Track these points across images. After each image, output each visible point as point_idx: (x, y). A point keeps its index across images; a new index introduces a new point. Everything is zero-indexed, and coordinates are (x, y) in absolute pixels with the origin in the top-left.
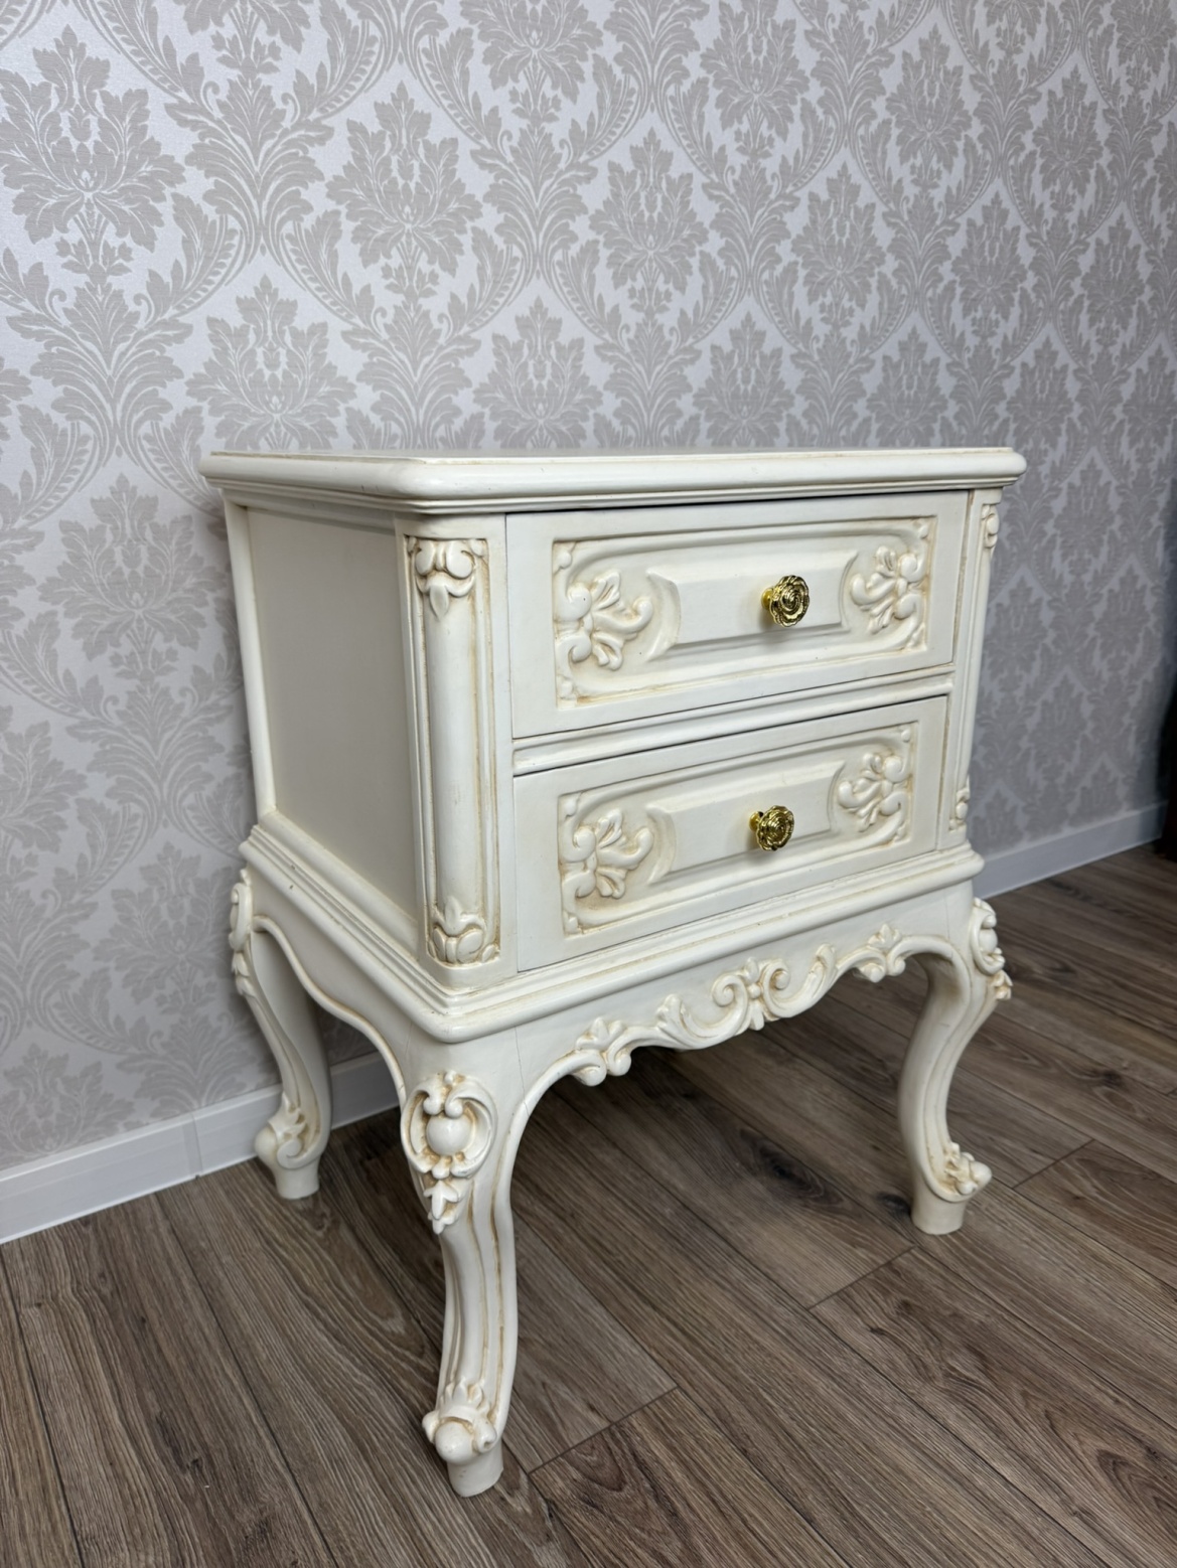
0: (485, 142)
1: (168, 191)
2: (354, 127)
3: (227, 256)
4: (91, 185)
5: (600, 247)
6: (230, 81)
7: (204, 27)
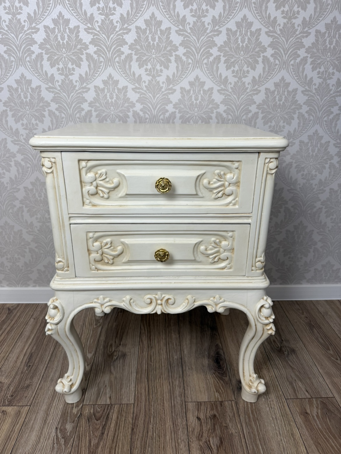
0: (180, 27)
1: (84, 52)
2: (137, 28)
3: (99, 69)
4: (65, 52)
5: (222, 57)
6: (102, 20)
7: (95, 5)
